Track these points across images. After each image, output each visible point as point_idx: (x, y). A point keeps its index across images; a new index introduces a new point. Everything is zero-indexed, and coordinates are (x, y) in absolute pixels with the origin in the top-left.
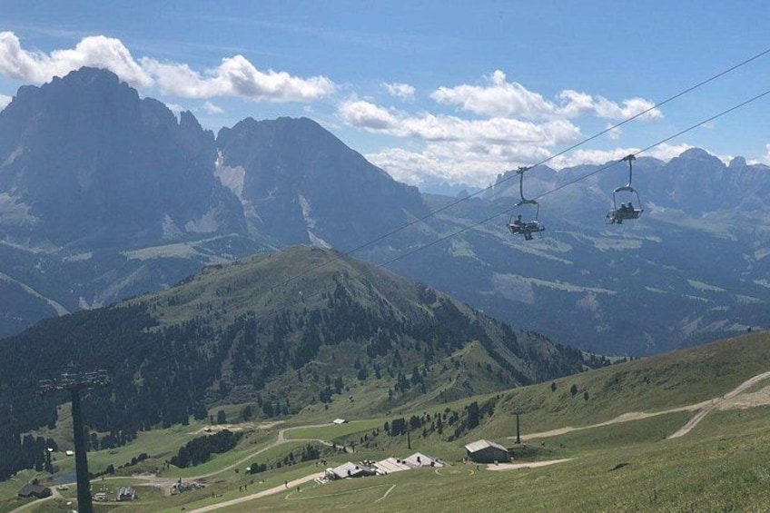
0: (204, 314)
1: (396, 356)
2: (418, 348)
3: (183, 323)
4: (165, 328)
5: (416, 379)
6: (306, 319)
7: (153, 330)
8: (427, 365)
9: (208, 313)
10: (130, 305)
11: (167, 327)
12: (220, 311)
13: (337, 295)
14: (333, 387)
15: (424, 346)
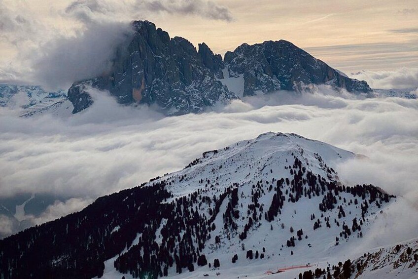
0: (203, 187)
1: (340, 211)
2: (356, 202)
3: (189, 195)
4: (176, 199)
5: (356, 227)
6: (275, 185)
7: (169, 201)
8: (363, 216)
9: (206, 186)
10: (154, 184)
11: (178, 198)
12: (214, 184)
13: (295, 167)
14: (296, 237)
15: (361, 201)
